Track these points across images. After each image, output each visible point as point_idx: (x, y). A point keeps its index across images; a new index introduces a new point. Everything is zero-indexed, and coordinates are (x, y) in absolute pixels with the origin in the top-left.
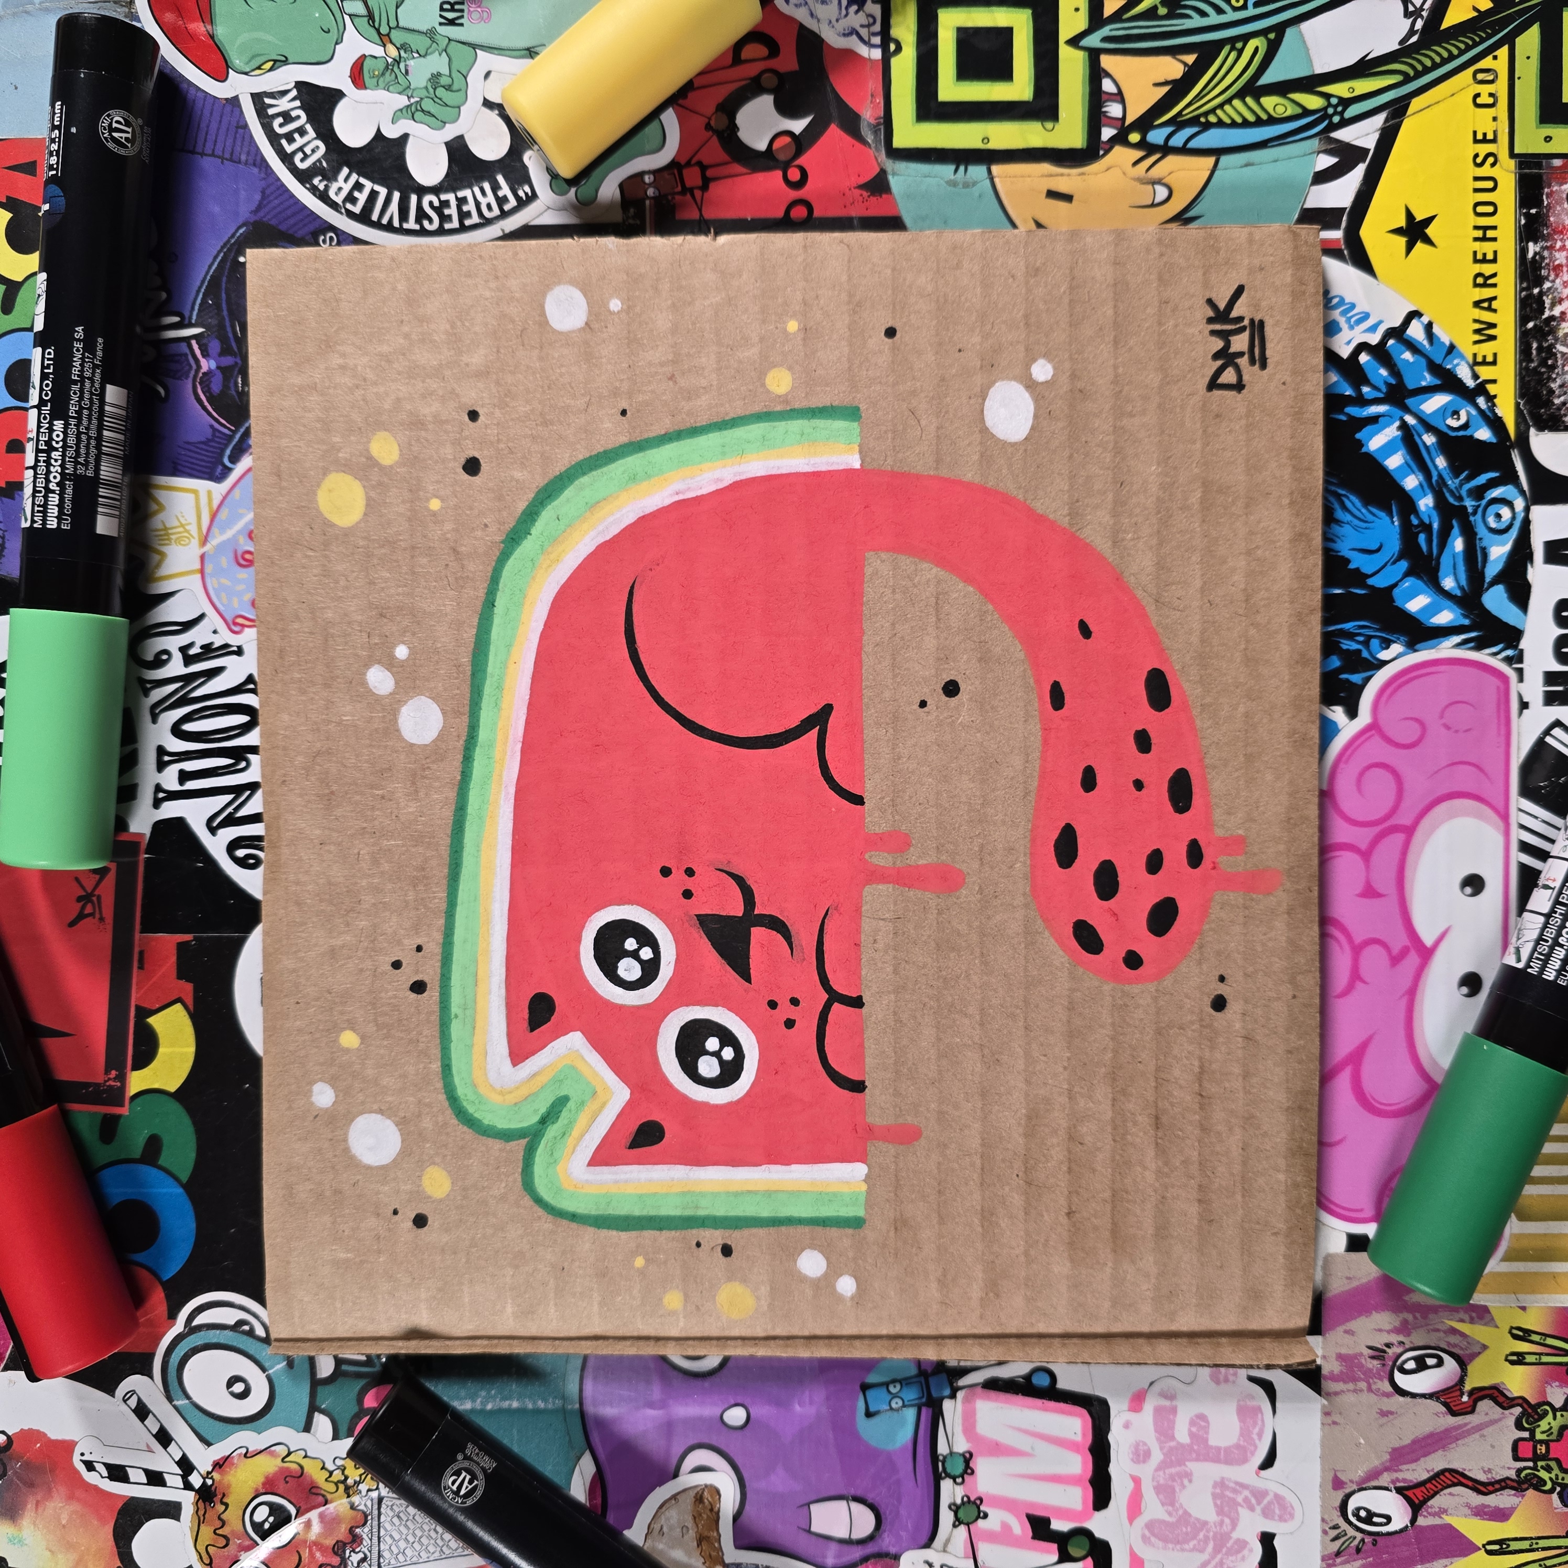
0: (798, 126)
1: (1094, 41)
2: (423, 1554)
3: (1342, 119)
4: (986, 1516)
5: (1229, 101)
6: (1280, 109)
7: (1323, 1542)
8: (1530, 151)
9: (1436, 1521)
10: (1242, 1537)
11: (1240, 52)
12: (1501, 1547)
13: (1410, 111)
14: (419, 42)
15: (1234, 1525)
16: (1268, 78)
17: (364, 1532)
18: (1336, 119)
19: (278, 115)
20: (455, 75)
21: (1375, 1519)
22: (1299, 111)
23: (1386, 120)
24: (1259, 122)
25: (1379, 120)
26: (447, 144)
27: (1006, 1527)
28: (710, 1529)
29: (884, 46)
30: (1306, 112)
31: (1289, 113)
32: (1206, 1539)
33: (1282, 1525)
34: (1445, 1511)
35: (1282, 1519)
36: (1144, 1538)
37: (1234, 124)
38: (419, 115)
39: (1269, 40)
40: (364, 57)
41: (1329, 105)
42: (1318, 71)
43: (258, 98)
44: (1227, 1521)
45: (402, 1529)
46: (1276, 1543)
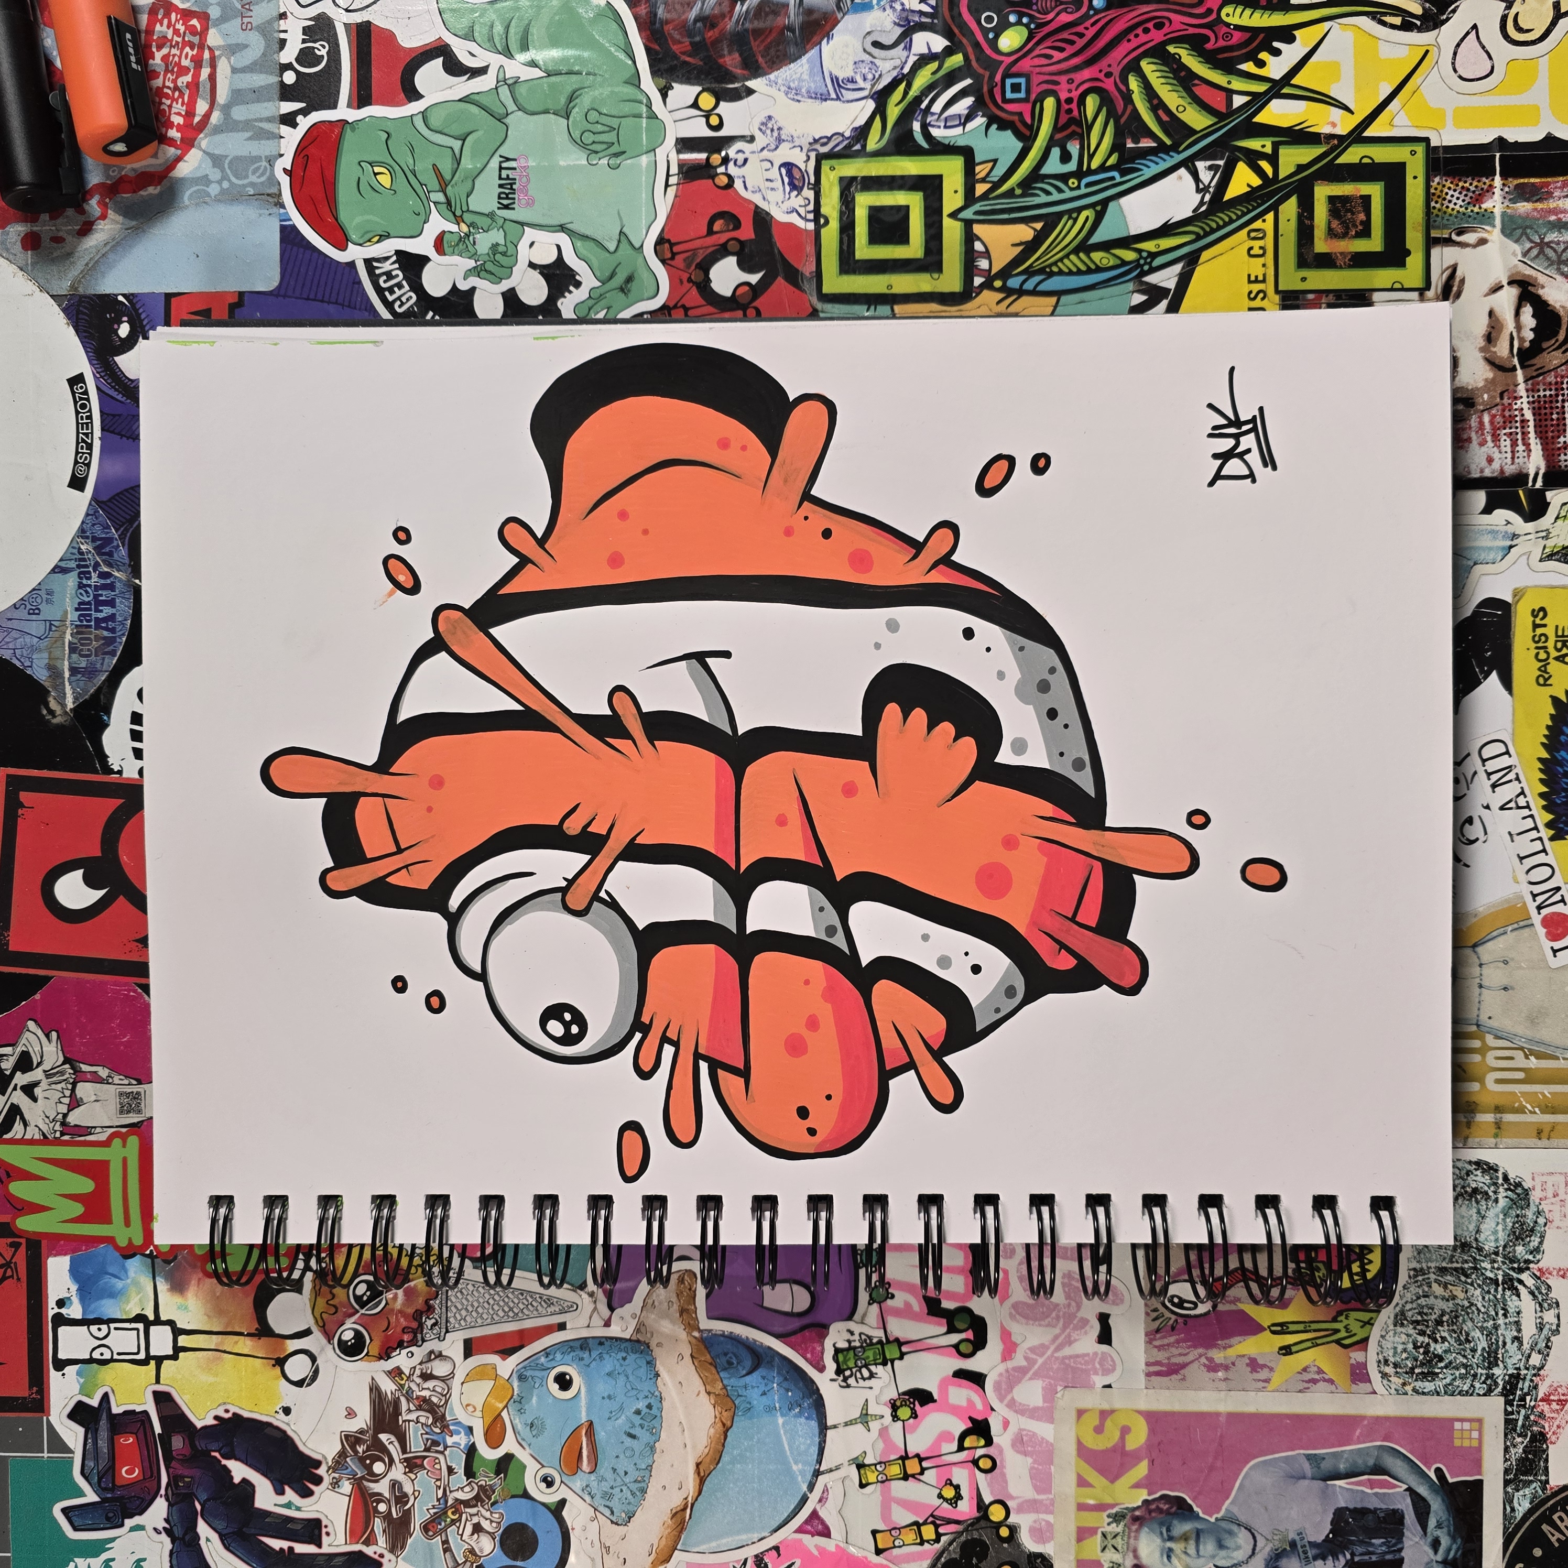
0: (754, 278)
1: (968, 214)
2: (479, 1320)
3: (1151, 267)
4: (893, 1296)
5: (1067, 256)
6: (1105, 261)
7: (1145, 1322)
8: (1291, 288)
9: (1233, 1307)
10: (1085, 1316)
11: (1075, 220)
12: (1282, 1329)
13: (1202, 260)
14: (483, 222)
15: (1079, 1307)
16: (1094, 240)
17: (436, 1303)
18: (1146, 268)
19: (384, 274)
20: (509, 244)
21: (1186, 1305)
22: (1119, 262)
23: (1183, 268)
24: (1089, 271)
25: (1178, 268)
26: (503, 294)
27: (907, 1304)
28: (689, 1304)
29: (816, 220)
30: (1124, 263)
31: (1111, 264)
32: (1058, 1318)
33: (1115, 1307)
34: (1239, 1300)
35: (1114, 1303)
36: (1011, 1314)
37: (1071, 273)
38: (483, 274)
39: (1096, 212)
40: (443, 232)
41: (1141, 257)
42: (1133, 232)
43: (368, 262)
44: (1073, 1304)
45: (465, 1302)
46: (1110, 1321)
